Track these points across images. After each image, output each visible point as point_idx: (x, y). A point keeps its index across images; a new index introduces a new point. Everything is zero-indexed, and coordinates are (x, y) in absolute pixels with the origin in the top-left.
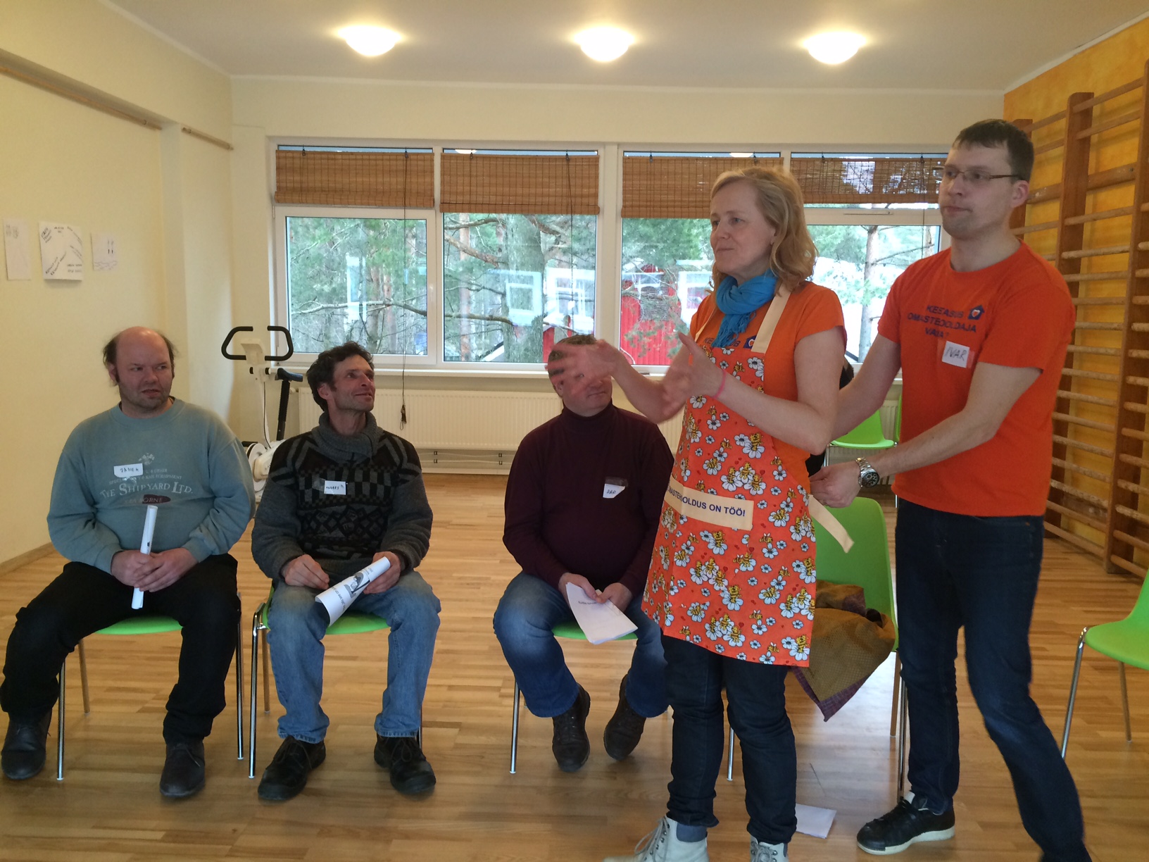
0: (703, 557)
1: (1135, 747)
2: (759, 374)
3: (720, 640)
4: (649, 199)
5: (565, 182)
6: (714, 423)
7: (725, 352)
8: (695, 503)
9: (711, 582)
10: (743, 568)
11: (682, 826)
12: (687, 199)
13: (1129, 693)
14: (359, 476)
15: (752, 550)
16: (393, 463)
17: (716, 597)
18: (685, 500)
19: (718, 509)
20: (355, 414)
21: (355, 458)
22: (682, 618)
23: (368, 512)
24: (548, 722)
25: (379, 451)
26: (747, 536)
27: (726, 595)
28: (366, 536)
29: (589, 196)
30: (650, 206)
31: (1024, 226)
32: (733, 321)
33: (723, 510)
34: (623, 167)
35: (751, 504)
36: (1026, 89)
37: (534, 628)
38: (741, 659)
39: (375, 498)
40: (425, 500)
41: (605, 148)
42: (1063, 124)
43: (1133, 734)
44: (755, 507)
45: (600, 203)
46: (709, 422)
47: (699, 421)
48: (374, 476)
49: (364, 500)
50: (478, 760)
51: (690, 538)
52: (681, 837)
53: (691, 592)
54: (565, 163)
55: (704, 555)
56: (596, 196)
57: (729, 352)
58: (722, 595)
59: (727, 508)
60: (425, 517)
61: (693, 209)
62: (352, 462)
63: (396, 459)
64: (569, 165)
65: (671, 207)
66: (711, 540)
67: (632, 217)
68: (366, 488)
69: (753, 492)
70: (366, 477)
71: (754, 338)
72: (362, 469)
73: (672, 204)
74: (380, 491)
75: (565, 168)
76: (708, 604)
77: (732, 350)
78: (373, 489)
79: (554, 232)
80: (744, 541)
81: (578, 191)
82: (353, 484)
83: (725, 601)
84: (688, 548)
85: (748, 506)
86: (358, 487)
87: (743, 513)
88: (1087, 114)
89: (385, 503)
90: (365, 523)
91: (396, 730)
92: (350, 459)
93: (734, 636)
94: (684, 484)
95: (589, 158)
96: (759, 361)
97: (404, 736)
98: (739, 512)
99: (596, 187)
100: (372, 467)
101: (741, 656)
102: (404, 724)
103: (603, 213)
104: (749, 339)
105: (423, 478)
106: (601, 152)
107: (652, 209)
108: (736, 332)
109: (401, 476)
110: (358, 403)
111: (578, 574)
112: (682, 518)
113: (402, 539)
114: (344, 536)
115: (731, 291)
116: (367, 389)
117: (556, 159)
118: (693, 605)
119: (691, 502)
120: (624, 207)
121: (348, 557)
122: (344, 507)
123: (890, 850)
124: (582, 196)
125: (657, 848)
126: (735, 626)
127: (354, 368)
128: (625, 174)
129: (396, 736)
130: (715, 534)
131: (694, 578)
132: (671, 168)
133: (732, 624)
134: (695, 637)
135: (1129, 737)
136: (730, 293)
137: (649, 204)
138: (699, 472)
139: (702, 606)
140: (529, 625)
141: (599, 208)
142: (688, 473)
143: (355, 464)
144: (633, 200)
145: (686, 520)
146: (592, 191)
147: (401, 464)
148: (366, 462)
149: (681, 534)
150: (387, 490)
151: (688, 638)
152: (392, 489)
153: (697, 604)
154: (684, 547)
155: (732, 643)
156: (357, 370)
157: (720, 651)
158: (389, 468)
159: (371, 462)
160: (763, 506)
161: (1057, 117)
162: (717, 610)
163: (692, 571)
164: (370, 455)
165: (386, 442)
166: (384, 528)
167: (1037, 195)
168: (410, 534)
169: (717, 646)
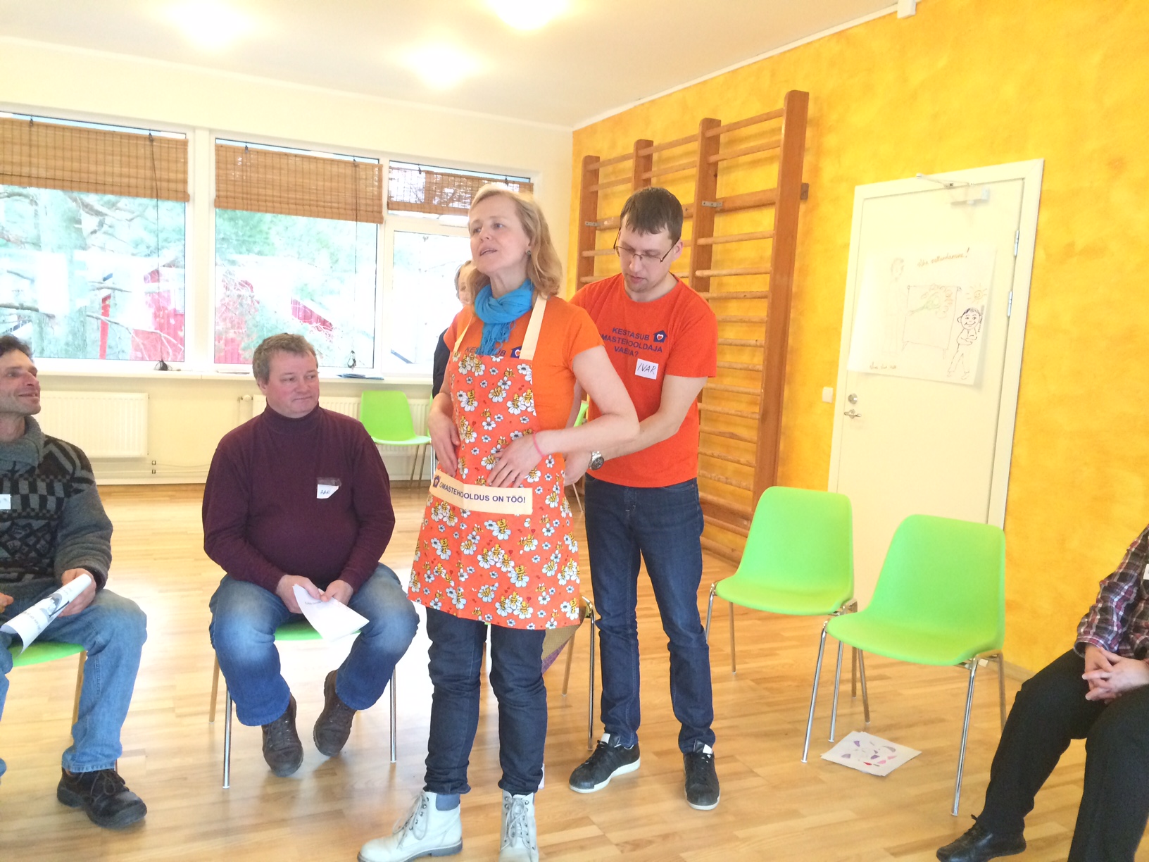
0: (489, 544)
1: (739, 677)
2: (528, 378)
3: (511, 616)
4: (245, 191)
5: (149, 164)
6: (489, 424)
7: (494, 359)
8: (477, 497)
9: (498, 565)
10: (527, 549)
11: (441, 796)
12: (286, 195)
13: (736, 634)
14: (24, 487)
15: (533, 531)
16: (63, 471)
17: (504, 577)
18: (466, 496)
19: (501, 499)
20: (17, 418)
21: (17, 468)
22: (473, 600)
23: (35, 528)
24: (258, 730)
25: (46, 457)
26: (528, 520)
27: (513, 575)
28: (33, 554)
29: (176, 181)
30: (247, 199)
31: (594, 249)
32: (496, 330)
33: (505, 499)
34: (216, 154)
35: (530, 491)
36: (592, 129)
37: (260, 634)
38: (531, 629)
39: (44, 511)
40: (102, 511)
41: (194, 132)
42: (630, 164)
43: (737, 667)
44: (534, 493)
45: (190, 190)
46: (484, 424)
47: (474, 423)
48: (42, 487)
49: (33, 514)
50: (180, 782)
51: (475, 529)
52: (440, 807)
53: (480, 577)
54: (148, 143)
55: (489, 542)
56: (185, 182)
57: (498, 360)
58: (509, 575)
59: (508, 498)
60: (104, 528)
61: (292, 206)
62: (13, 471)
63: (69, 467)
64: (152, 145)
65: (270, 201)
66: (495, 528)
67: (226, 208)
68: (34, 501)
69: (530, 480)
70: (33, 488)
71: (520, 348)
72: (26, 479)
73: (271, 199)
74: (51, 503)
75: (148, 149)
76: (497, 585)
77: (501, 357)
78: (43, 500)
79: (98, 213)
80: (527, 525)
81: (165, 175)
82: (18, 497)
83: (513, 581)
84: (474, 538)
85: (527, 493)
86: (25, 500)
87: (523, 500)
88: (648, 158)
89: (56, 517)
90: (32, 541)
91: (95, 763)
92: (10, 468)
93: (523, 609)
94: (462, 481)
95: (177, 141)
96: (527, 367)
97: (104, 768)
98: (520, 500)
99: (185, 172)
100: (39, 476)
101: (530, 627)
102: (103, 755)
103: (194, 200)
104: (514, 350)
105: (99, 490)
106: (190, 136)
107: (249, 202)
108: (501, 341)
109: (75, 485)
110: (22, 405)
111: (299, 575)
112: (464, 512)
113: (85, 555)
114: (9, 556)
115: (490, 303)
116: (33, 389)
117: (137, 137)
118: (483, 588)
119: (473, 497)
120: (218, 196)
121: (19, 579)
122: (8, 524)
123: (598, 787)
124: (169, 181)
125: (416, 823)
126: (523, 601)
127: (15, 365)
128: (218, 162)
129: (95, 769)
130: (499, 522)
131: (482, 564)
132: (269, 161)
133: (521, 599)
134: (486, 616)
135: (734, 669)
136: (489, 305)
137: (245, 196)
138: (479, 469)
139: (491, 588)
140: (256, 632)
141: (189, 195)
142: (466, 471)
143: (17, 475)
144: (227, 191)
145: (469, 513)
146: (180, 176)
147: (74, 473)
148: (31, 471)
149: (465, 526)
150: (60, 502)
151: (480, 618)
152: (66, 499)
153: (487, 586)
154: (470, 537)
155: (522, 617)
156: (19, 368)
157: (511, 625)
158: (60, 477)
159: (37, 471)
160: (540, 491)
161: (624, 158)
162: (506, 589)
163: (479, 557)
164: (36, 464)
165: (52, 447)
166: (52, 544)
167: (606, 223)
168: (92, 549)
169: (508, 621)
